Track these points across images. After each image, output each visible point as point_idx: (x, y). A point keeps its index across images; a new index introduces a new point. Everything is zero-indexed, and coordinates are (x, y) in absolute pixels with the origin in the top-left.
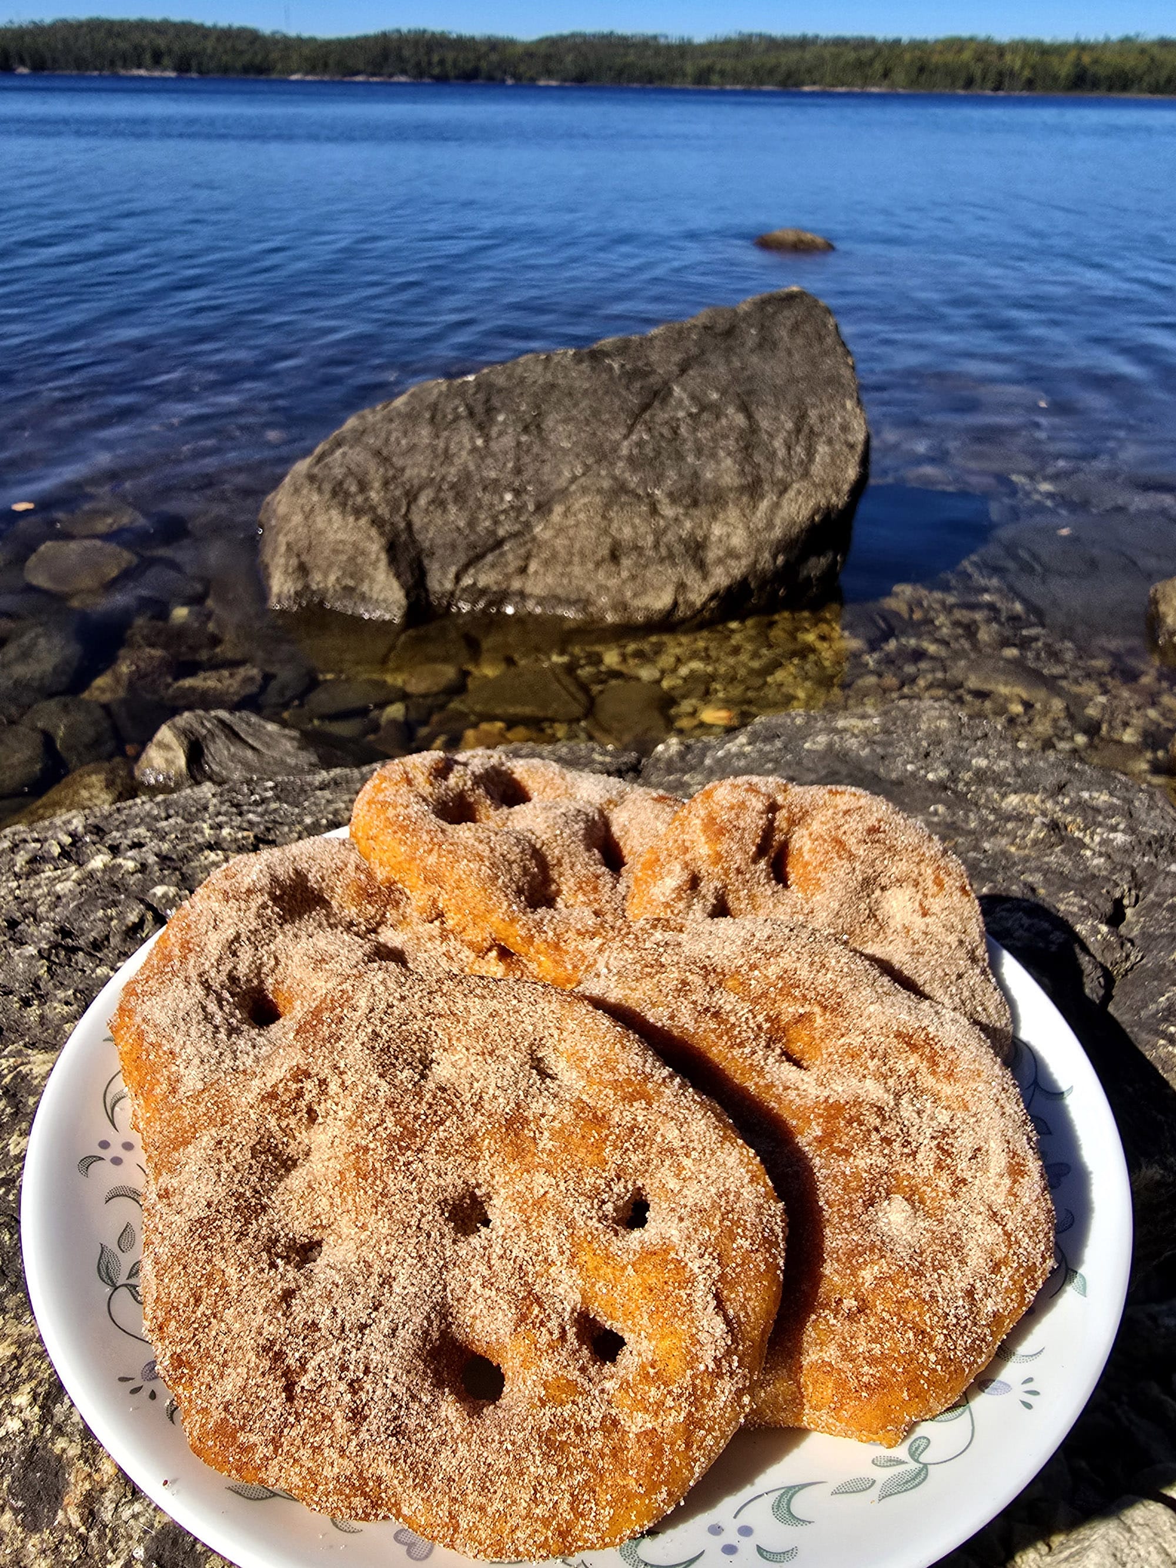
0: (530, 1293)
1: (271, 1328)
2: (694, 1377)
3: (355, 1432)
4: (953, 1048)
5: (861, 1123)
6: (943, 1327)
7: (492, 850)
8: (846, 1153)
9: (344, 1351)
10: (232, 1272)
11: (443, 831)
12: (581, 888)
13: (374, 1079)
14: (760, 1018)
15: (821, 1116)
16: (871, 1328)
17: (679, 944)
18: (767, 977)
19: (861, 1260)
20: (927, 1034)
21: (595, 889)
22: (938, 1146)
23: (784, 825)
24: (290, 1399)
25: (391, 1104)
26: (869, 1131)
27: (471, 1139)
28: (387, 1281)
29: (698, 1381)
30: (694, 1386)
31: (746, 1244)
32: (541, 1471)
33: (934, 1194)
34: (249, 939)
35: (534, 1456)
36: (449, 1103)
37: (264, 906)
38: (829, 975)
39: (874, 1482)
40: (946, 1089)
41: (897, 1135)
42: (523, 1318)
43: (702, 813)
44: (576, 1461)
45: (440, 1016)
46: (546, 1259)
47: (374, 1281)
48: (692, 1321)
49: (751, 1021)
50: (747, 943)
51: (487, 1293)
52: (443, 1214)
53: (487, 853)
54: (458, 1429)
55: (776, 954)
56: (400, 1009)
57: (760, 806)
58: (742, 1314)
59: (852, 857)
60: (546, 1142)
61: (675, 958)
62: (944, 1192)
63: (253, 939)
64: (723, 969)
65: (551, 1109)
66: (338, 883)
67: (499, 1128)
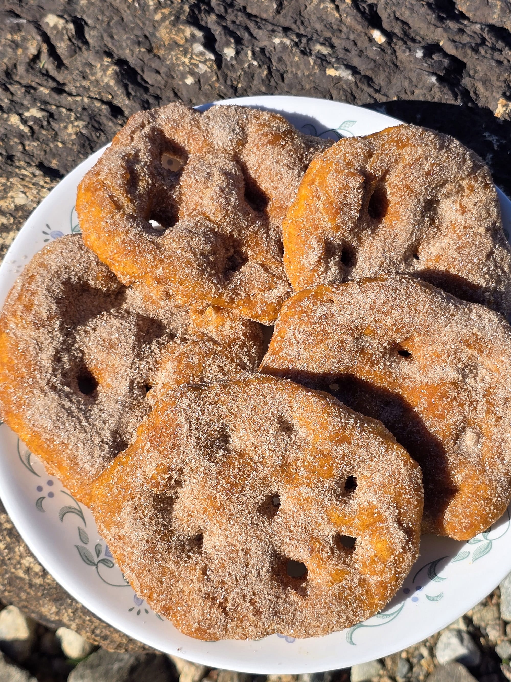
0: (312, 538)
1: (205, 588)
2: (395, 557)
3: (260, 619)
5: (447, 397)
6: (496, 493)
7: (194, 254)
8: (442, 417)
9: (241, 589)
10: (173, 567)
11: (157, 246)
13: (207, 463)
14: (385, 345)
15: (425, 395)
18: (386, 325)
19: (456, 471)
20: (477, 337)
21: (258, 244)
22: (487, 401)
24: (226, 614)
25: (219, 473)
26: (451, 401)
27: (265, 479)
28: (247, 552)
29: (397, 558)
30: (395, 560)
31: (407, 496)
32: (339, 609)
33: (486, 425)
35: (335, 605)
37: (62, 324)
38: (420, 316)
39: (469, 553)
40: (489, 362)
41: (466, 400)
42: (313, 551)
45: (226, 416)
47: (241, 554)
48: (389, 535)
49: (381, 348)
50: (372, 308)
51: (292, 543)
52: (261, 513)
53: (193, 259)
55: (390, 312)
56: (204, 420)
58: (410, 524)
59: (417, 194)
60: (303, 472)
61: (334, 327)
62: (491, 425)
63: (64, 347)
64: (361, 327)
65: (301, 456)
66: (89, 278)
67: (278, 471)
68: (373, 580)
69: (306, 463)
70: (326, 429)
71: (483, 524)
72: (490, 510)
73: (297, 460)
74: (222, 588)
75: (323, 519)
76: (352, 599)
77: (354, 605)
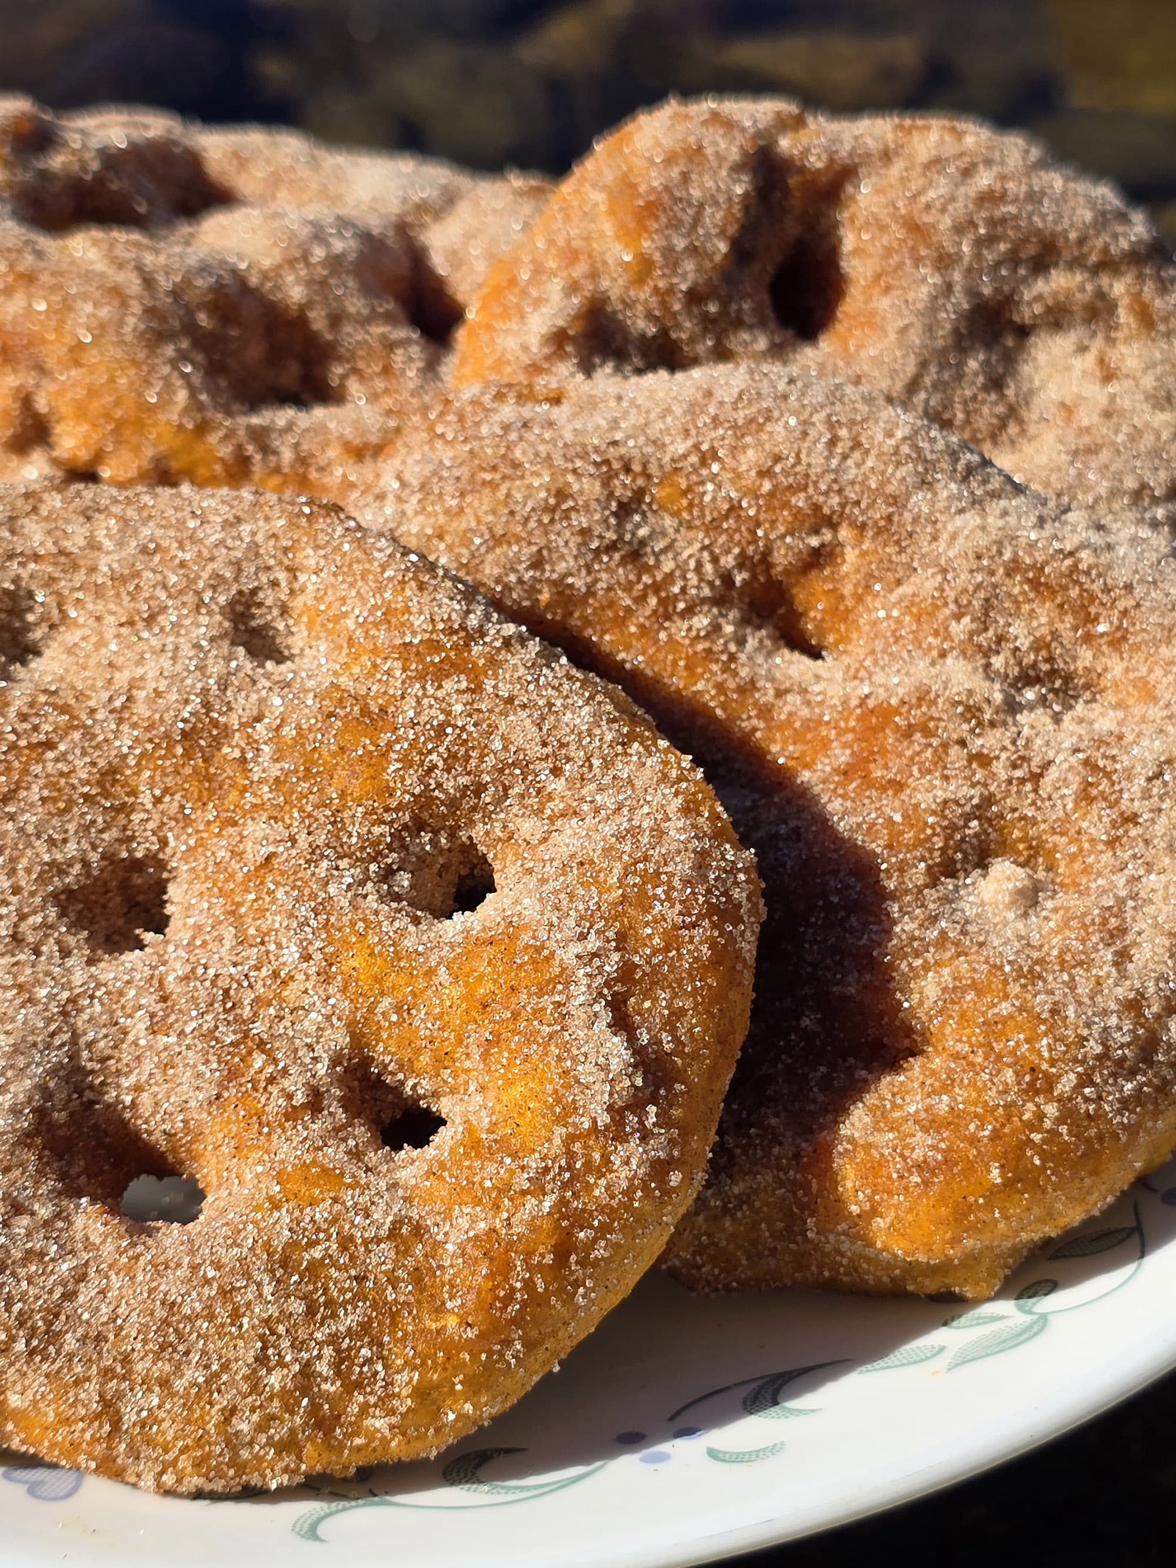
0: (246, 1036)
2: (570, 1139)
4: (1129, 587)
5: (928, 733)
6: (1076, 1061)
7: (148, 283)
8: (898, 786)
11: (39, 254)
14: (728, 561)
15: (848, 730)
16: (933, 1073)
17: (551, 424)
18: (738, 476)
19: (919, 962)
20: (1075, 566)
22: (1086, 763)
26: (945, 746)
27: (113, 773)
29: (577, 1147)
30: (571, 1155)
31: (673, 914)
32: (274, 1310)
33: (1073, 849)
35: (259, 1285)
36: (64, 709)
38: (870, 463)
39: (943, 1348)
40: (1116, 667)
41: (1004, 748)
42: (233, 1076)
43: (609, 176)
44: (342, 1291)
45: (38, 559)
46: (275, 974)
48: (565, 1046)
49: (709, 568)
50: (693, 409)
51: (160, 1041)
52: (63, 913)
54: (108, 1249)
55: (755, 425)
57: (734, 155)
58: (665, 1037)
60: (266, 765)
61: (543, 450)
62: (1093, 841)
64: (645, 466)
67: (170, 748)
68: (457, 1226)
69: (289, 732)
71: (1002, 1166)
72: (1041, 1116)
75: (307, 958)
76: (341, 1287)
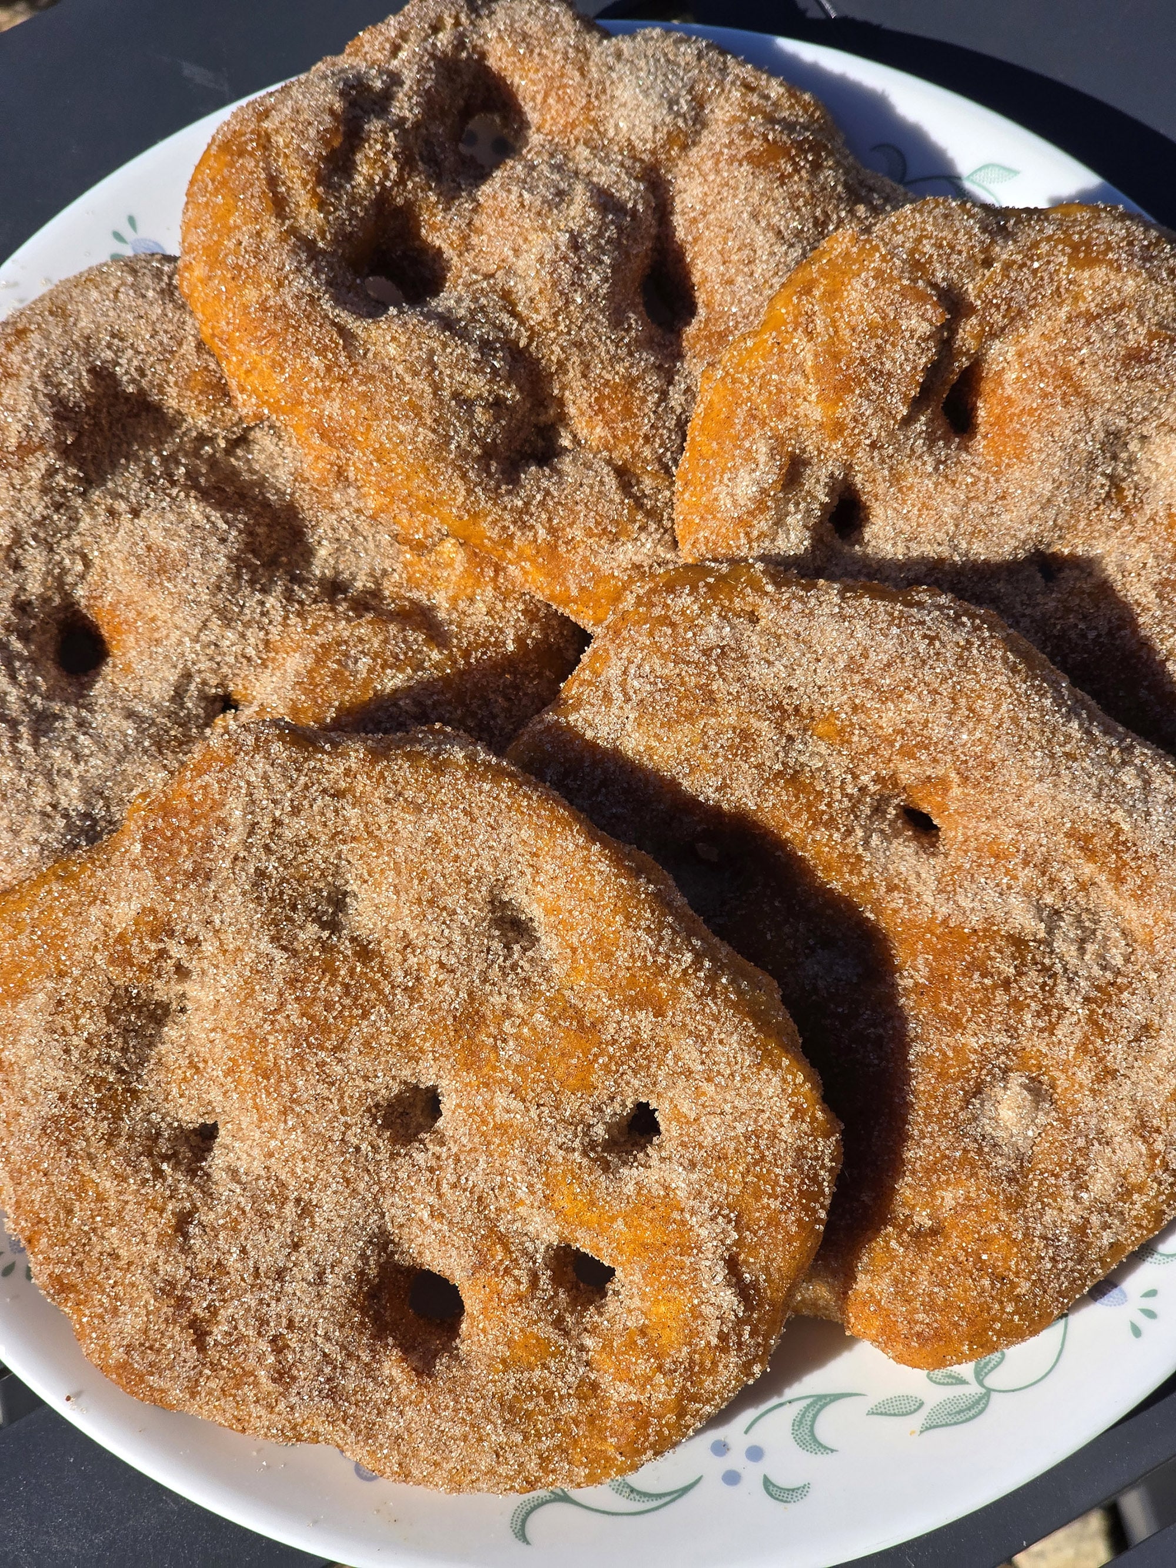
0: (491, 1230)
1: (169, 1267)
2: (692, 1352)
3: (284, 1394)
5: (986, 973)
6: (1032, 1271)
7: (436, 388)
8: (954, 1021)
9: (261, 1301)
10: (108, 1185)
11: (348, 339)
12: (601, 410)
13: (265, 945)
14: (865, 780)
15: (932, 947)
18: (879, 727)
19: (944, 1178)
20: (1117, 836)
21: (627, 413)
22: (1091, 1019)
23: (971, 345)
24: (203, 1351)
25: (292, 982)
26: (994, 986)
27: (406, 1036)
28: (306, 1210)
29: (696, 1357)
30: (692, 1361)
31: (775, 1203)
32: (503, 1438)
33: (1068, 1084)
34: (35, 537)
35: (495, 1424)
37: (51, 472)
39: (922, 1404)
41: (1036, 996)
42: (483, 1264)
44: (545, 1427)
45: (354, 838)
47: (290, 1210)
49: (850, 785)
50: (851, 667)
51: (436, 1226)
52: (375, 1121)
53: (429, 401)
55: (897, 693)
56: (295, 828)
58: (762, 1277)
59: (1090, 402)
60: (512, 1053)
61: (735, 688)
63: (42, 535)
64: (811, 710)
65: (519, 1007)
66: (171, 379)
67: (445, 1028)
68: (618, 1392)
69: (526, 1031)
70: (608, 957)
73: (508, 1014)
74: (211, 1283)
75: (533, 1193)
76: (544, 1423)
77: (546, 1443)
